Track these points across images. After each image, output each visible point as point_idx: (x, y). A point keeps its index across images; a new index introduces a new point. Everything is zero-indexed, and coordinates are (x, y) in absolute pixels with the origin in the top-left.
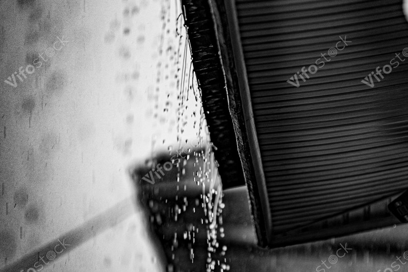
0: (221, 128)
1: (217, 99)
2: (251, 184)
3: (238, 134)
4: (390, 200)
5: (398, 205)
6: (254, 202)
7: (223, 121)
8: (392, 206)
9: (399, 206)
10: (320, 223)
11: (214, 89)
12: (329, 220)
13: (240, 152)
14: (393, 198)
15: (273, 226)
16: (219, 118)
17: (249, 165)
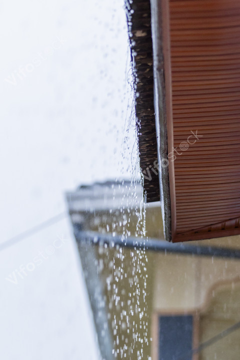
2: (167, 200)
6: (167, 212)
7: (150, 159)
10: (207, 228)
11: (147, 138)
12: (213, 227)
15: (177, 228)
16: (148, 157)
17: (168, 188)
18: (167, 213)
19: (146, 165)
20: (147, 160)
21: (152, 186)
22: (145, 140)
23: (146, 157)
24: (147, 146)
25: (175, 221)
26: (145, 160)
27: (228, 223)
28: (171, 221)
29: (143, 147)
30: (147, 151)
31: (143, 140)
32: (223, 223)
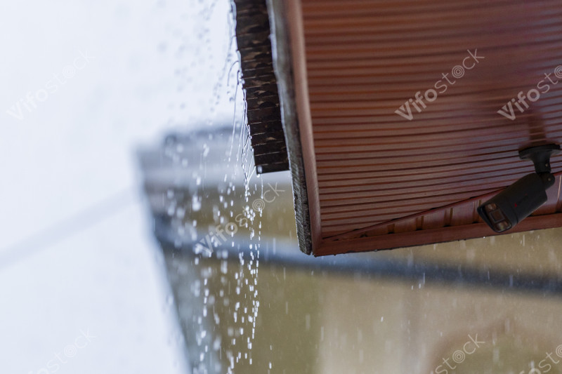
0: (261, 92)
1: (258, 53)
2: (297, 169)
3: (284, 101)
4: (480, 201)
5: (491, 208)
6: (298, 193)
7: (264, 83)
8: (482, 209)
9: (492, 210)
10: (385, 226)
11: (256, 39)
12: (397, 224)
13: (286, 125)
14: (484, 200)
15: (323, 227)
16: (260, 79)
17: (297, 142)
18: (299, 196)
19: (256, 95)
20: (259, 84)
21: (271, 138)
22: (251, 45)
23: (255, 79)
24: (256, 57)
25: (318, 213)
26: (253, 84)
27: (428, 217)
28: (308, 213)
29: (247, 57)
30: (258, 66)
31: (246, 42)
32: (420, 217)
